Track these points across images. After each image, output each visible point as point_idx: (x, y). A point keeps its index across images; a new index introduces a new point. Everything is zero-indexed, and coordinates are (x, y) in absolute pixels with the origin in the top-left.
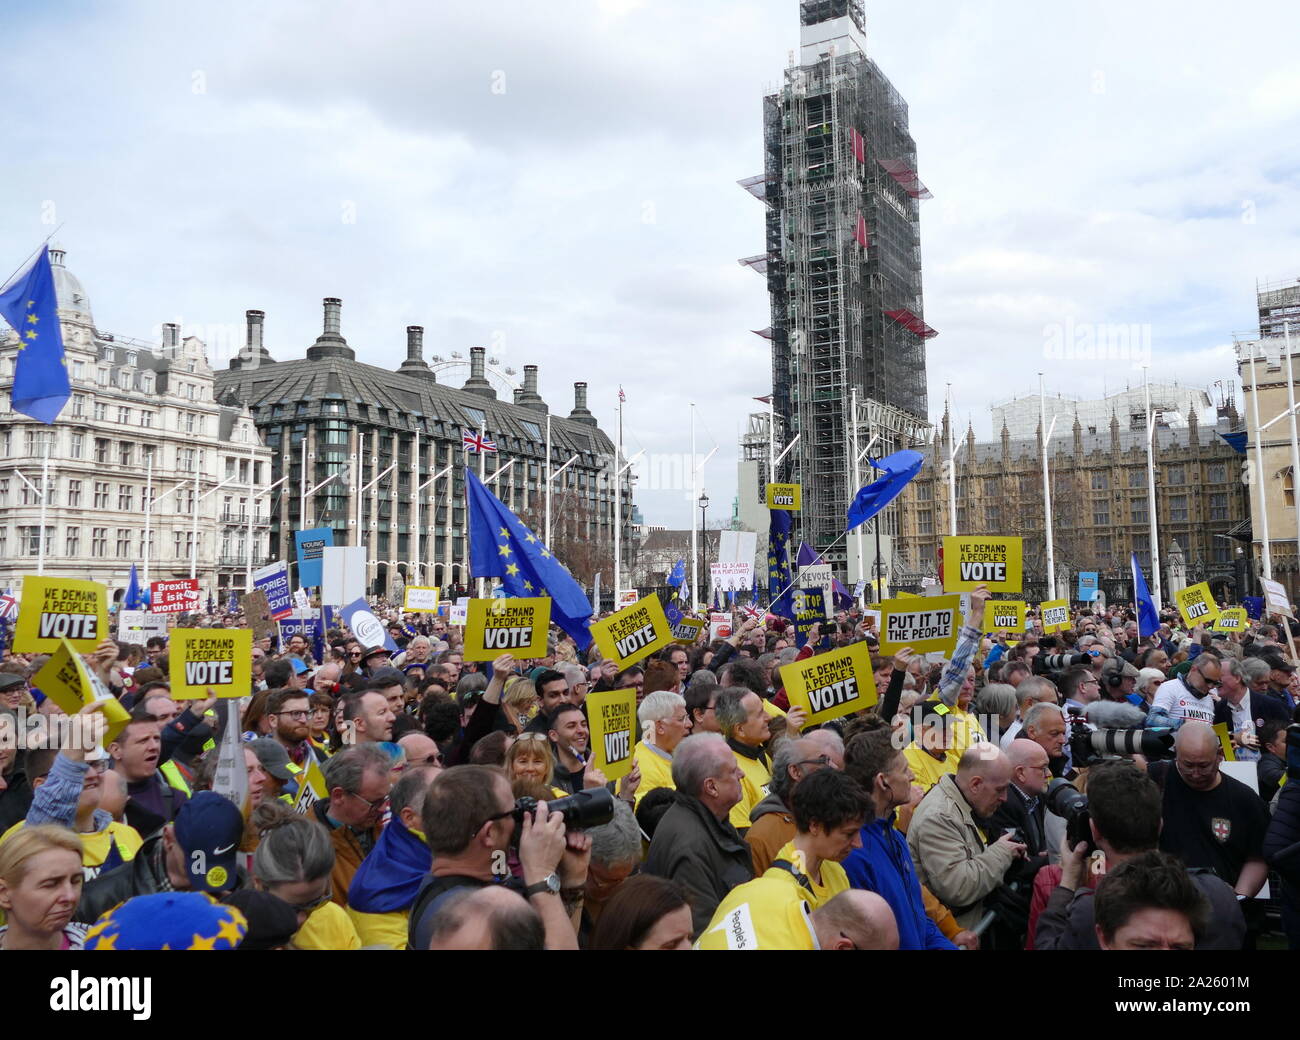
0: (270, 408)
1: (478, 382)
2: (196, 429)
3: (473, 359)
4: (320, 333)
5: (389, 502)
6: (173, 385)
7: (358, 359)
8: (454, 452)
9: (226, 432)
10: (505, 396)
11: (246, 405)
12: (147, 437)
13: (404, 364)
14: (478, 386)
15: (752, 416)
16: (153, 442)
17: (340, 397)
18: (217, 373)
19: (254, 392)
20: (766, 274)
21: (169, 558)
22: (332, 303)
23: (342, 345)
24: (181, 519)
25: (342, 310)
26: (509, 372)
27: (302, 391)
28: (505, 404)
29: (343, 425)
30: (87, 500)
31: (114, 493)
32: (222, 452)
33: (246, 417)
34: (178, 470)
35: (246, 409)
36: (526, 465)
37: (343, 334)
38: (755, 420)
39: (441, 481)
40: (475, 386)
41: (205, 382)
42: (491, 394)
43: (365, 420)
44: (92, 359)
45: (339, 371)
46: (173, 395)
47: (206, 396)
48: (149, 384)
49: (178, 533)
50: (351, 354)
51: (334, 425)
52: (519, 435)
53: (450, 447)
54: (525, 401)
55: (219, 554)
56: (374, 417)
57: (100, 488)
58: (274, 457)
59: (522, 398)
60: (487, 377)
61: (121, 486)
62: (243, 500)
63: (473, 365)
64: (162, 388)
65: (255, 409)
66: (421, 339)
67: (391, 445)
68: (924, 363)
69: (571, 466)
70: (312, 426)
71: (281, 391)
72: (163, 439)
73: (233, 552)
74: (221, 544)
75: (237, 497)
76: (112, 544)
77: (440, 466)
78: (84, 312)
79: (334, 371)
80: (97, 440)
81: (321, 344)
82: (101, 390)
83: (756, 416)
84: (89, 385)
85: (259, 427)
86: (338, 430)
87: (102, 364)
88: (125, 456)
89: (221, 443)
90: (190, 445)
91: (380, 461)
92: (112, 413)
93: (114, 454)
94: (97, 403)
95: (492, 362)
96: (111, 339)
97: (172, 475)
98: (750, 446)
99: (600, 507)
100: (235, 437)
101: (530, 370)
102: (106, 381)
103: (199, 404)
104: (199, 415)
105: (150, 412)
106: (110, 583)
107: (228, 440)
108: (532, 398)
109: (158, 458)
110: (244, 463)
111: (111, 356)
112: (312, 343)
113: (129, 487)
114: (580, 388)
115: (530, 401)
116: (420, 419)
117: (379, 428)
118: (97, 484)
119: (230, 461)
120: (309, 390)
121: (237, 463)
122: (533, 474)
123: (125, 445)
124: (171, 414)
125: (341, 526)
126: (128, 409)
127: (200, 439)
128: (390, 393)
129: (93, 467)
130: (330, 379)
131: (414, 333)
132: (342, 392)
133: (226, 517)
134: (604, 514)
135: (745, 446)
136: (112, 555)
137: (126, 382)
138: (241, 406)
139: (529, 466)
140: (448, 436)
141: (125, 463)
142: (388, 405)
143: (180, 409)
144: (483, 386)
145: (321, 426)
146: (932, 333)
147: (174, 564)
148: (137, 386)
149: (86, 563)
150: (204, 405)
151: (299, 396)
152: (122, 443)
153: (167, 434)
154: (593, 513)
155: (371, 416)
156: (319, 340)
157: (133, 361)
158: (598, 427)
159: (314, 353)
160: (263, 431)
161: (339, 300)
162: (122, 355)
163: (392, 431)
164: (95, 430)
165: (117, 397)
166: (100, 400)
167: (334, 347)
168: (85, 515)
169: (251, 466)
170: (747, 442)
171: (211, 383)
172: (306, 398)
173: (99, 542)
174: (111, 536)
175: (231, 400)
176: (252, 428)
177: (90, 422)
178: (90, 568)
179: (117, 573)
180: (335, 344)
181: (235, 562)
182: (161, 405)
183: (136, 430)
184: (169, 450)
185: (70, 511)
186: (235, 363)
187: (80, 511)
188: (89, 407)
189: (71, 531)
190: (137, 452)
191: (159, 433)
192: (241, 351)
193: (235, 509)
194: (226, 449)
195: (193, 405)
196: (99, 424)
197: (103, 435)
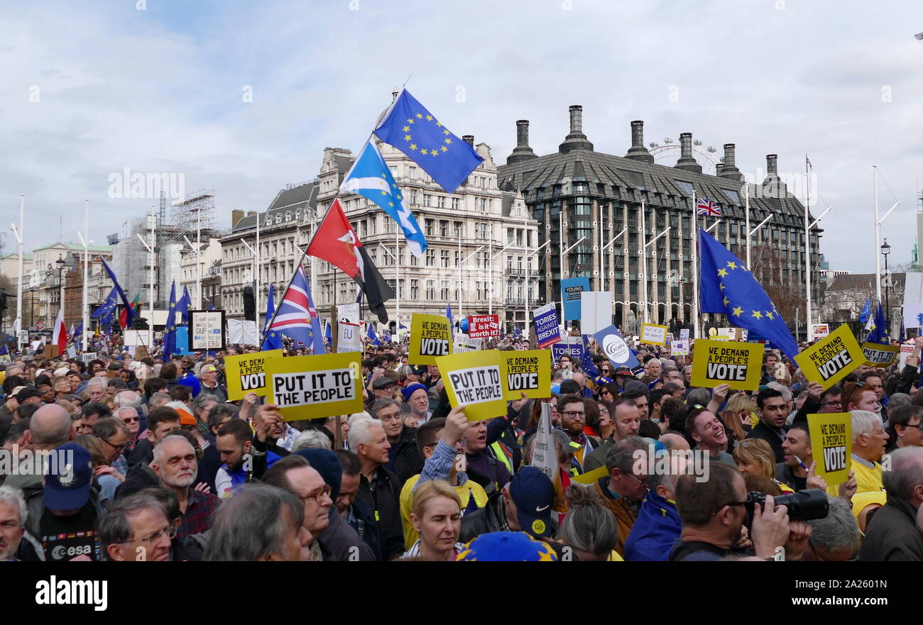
0: (535, 191)
1: (687, 160)
2: (487, 209)
3: (683, 142)
4: (568, 133)
5: (622, 257)
6: (471, 179)
7: (595, 150)
8: (670, 216)
9: (507, 211)
10: (709, 170)
11: (519, 190)
12: (456, 216)
13: (630, 151)
14: (688, 165)
16: (460, 220)
17: (584, 180)
18: (499, 168)
19: (524, 180)
21: (473, 301)
22: (575, 109)
23: (584, 140)
24: (480, 273)
25: (583, 113)
26: (711, 150)
27: (557, 177)
28: (709, 176)
29: (587, 201)
30: (422, 262)
31: (438, 256)
32: (505, 225)
33: (519, 199)
34: (477, 239)
35: (520, 193)
36: (728, 225)
37: (584, 132)
39: (661, 241)
40: (685, 164)
41: (491, 175)
42: (698, 169)
43: (602, 195)
45: (582, 160)
46: (471, 186)
47: (492, 186)
49: (479, 283)
50: (590, 147)
51: (580, 200)
52: (722, 201)
53: (667, 213)
54: (725, 173)
55: (505, 297)
56: (609, 193)
57: (430, 252)
58: (539, 227)
59: (723, 171)
60: (694, 156)
61: (442, 251)
62: (520, 258)
63: (682, 148)
64: (465, 181)
65: (525, 192)
66: (641, 131)
67: (622, 214)
69: (767, 224)
70: (565, 203)
71: (542, 178)
72: (466, 217)
73: (515, 296)
74: (506, 290)
75: (516, 256)
76: (437, 291)
77: (660, 228)
79: (578, 160)
80: (426, 220)
81: (569, 141)
82: (427, 186)
84: (420, 182)
85: (528, 205)
86: (584, 204)
88: (444, 230)
89: (503, 218)
90: (484, 221)
91: (614, 226)
92: (434, 201)
93: (437, 229)
94: (425, 195)
95: (697, 143)
97: (473, 242)
99: (791, 256)
100: (513, 213)
101: (729, 148)
103: (489, 191)
104: (489, 199)
105: (457, 199)
108: (731, 170)
109: (464, 231)
110: (520, 232)
112: (562, 140)
113: (447, 252)
114: (771, 159)
115: (730, 173)
116: (643, 192)
117: (613, 201)
118: (427, 250)
119: (510, 230)
120: (562, 176)
121: (515, 231)
122: (734, 231)
123: (443, 222)
124: (471, 199)
125: (588, 276)
126: (443, 197)
127: (490, 216)
128: (620, 174)
130: (576, 167)
131: (637, 126)
132: (585, 176)
133: (509, 270)
134: (795, 262)
136: (438, 298)
138: (516, 191)
139: (730, 225)
140: (665, 204)
142: (619, 183)
143: (476, 195)
144: (692, 164)
145: (571, 201)
147: (477, 304)
149: (423, 304)
150: (492, 192)
151: (555, 180)
152: (441, 221)
153: (469, 214)
154: (785, 261)
155: (606, 192)
156: (567, 138)
159: (564, 148)
160: (531, 208)
161: (580, 107)
163: (622, 202)
164: (425, 213)
165: (437, 190)
166: (427, 192)
167: (578, 142)
168: (421, 272)
169: (525, 234)
171: (496, 176)
172: (560, 182)
173: (429, 290)
174: (438, 285)
175: (509, 187)
176: (524, 206)
177: (421, 208)
178: (425, 307)
180: (579, 140)
181: (517, 303)
182: (464, 194)
183: (449, 212)
184: (470, 225)
185: (412, 269)
186: (511, 160)
187: (417, 269)
188: (420, 198)
189: (413, 283)
190: (451, 227)
191: (464, 213)
192: (514, 151)
193: (515, 265)
194: (507, 222)
195: (484, 192)
196: (427, 209)
197: (429, 217)
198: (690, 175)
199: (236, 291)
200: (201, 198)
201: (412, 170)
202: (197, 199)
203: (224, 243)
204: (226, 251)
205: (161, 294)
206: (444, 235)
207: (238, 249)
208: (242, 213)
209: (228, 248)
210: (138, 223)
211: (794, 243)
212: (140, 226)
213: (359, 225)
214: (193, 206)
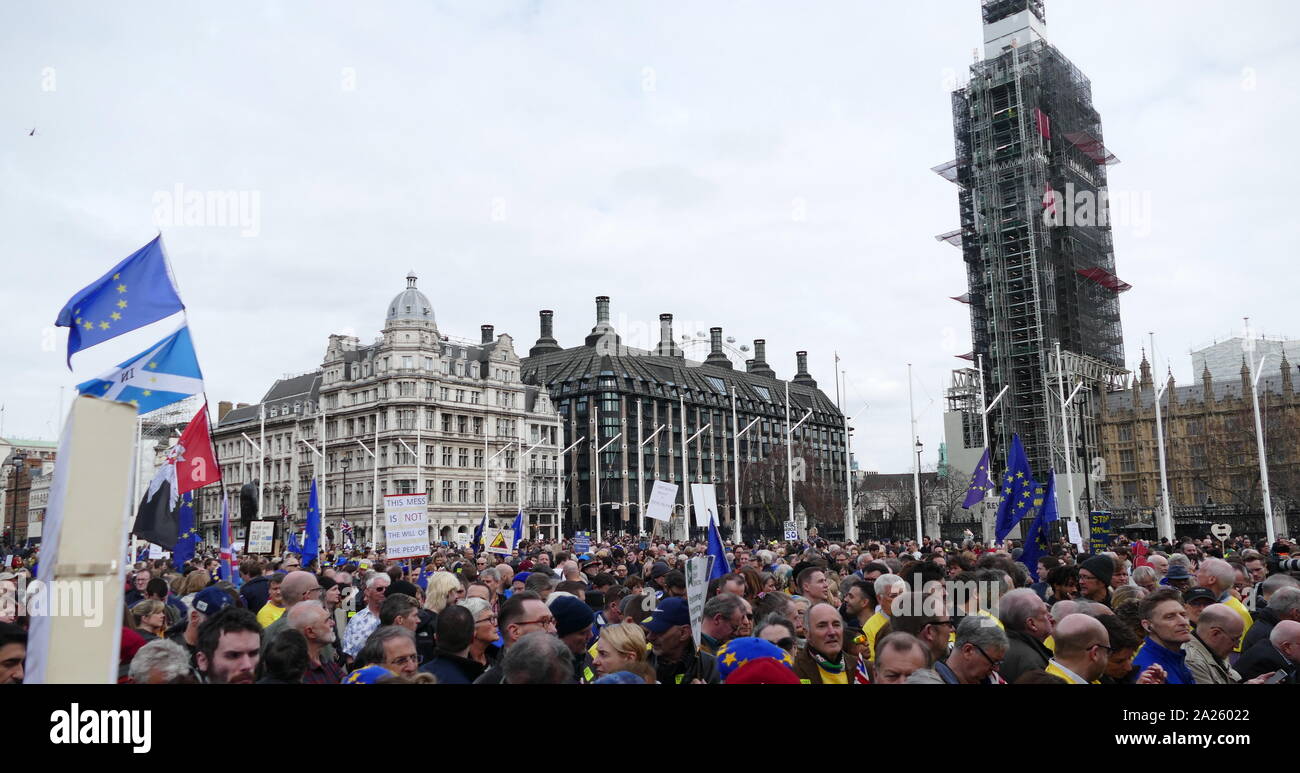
0: (560, 386)
1: (718, 356)
2: (510, 404)
3: (713, 337)
4: (594, 324)
5: (653, 455)
6: (492, 372)
8: (701, 413)
9: (530, 406)
10: (739, 366)
11: (544, 384)
12: (476, 411)
14: (718, 360)
15: (954, 371)
16: (481, 415)
17: (611, 374)
18: (521, 360)
19: (548, 373)
20: (961, 247)
21: (494, 503)
22: (602, 301)
24: (501, 472)
25: (610, 305)
27: (583, 371)
28: (740, 373)
29: (615, 396)
30: (438, 461)
31: (456, 455)
32: (528, 421)
33: (544, 394)
34: (498, 436)
35: (544, 387)
38: (957, 375)
40: (716, 359)
41: (514, 368)
42: (729, 365)
43: (631, 391)
44: (437, 355)
46: (492, 379)
47: (515, 380)
48: (476, 372)
49: (501, 483)
51: (608, 396)
52: (753, 398)
54: (756, 370)
55: (529, 498)
56: (638, 389)
57: (447, 450)
58: (565, 423)
59: (754, 367)
60: (724, 351)
61: (460, 449)
63: (712, 342)
65: (549, 386)
66: (670, 324)
68: (1118, 314)
70: (591, 398)
71: (568, 372)
72: (487, 412)
73: (540, 497)
74: (530, 491)
75: (540, 455)
76: (455, 492)
78: (430, 321)
80: (443, 415)
81: (594, 333)
82: (444, 378)
83: (958, 372)
84: (436, 374)
85: (553, 399)
86: (612, 400)
87: (444, 358)
88: (462, 426)
89: (527, 413)
90: (507, 416)
92: (452, 395)
93: (455, 425)
94: (442, 388)
96: (447, 340)
97: (494, 440)
98: (954, 398)
100: (536, 409)
101: (760, 344)
102: (448, 372)
103: (512, 385)
104: (511, 393)
105: (477, 393)
106: (455, 521)
107: (532, 411)
108: (762, 366)
109: (484, 427)
110: (544, 429)
111: (449, 352)
112: (589, 332)
113: (465, 449)
114: (801, 357)
115: (760, 369)
116: (673, 388)
117: (642, 396)
118: (444, 448)
119: (534, 427)
120: (588, 370)
121: (540, 428)
123: (461, 418)
124: (492, 393)
125: (616, 476)
126: (462, 391)
127: (512, 411)
128: (649, 369)
129: (441, 435)
130: (603, 361)
131: (665, 319)
132: (613, 370)
133: (533, 470)
134: (827, 461)
135: (950, 398)
136: (456, 500)
137: (460, 371)
138: (540, 385)
141: (446, 430)
142: (648, 378)
144: (721, 359)
145: (598, 397)
146: (1126, 287)
147: (499, 507)
148: (468, 374)
150: (514, 386)
151: (581, 375)
152: (459, 416)
153: (490, 408)
155: (635, 387)
156: (593, 330)
157: (464, 355)
158: (818, 388)
159: (590, 341)
160: (556, 403)
161: (607, 298)
162: (457, 350)
163: (652, 398)
164: (441, 407)
165: (455, 383)
166: (443, 385)
168: (437, 471)
169: (549, 430)
170: (951, 395)
171: (519, 368)
172: (587, 376)
173: (447, 492)
174: (455, 486)
175: (533, 381)
176: (549, 401)
177: (437, 402)
178: (442, 510)
179: (460, 514)
180: (606, 332)
181: (541, 505)
182: (484, 387)
183: (468, 406)
184: (491, 421)
185: (427, 468)
186: (533, 352)
187: (433, 469)
188: (437, 391)
189: (429, 483)
190: (470, 424)
191: (484, 408)
192: (538, 342)
193: (539, 464)
194: (531, 418)
195: (506, 386)
196: (444, 403)
197: (446, 412)
198: (721, 371)
201: (428, 360)
206: (462, 431)
207: (224, 445)
208: (230, 405)
211: (825, 442)
213: (368, 421)
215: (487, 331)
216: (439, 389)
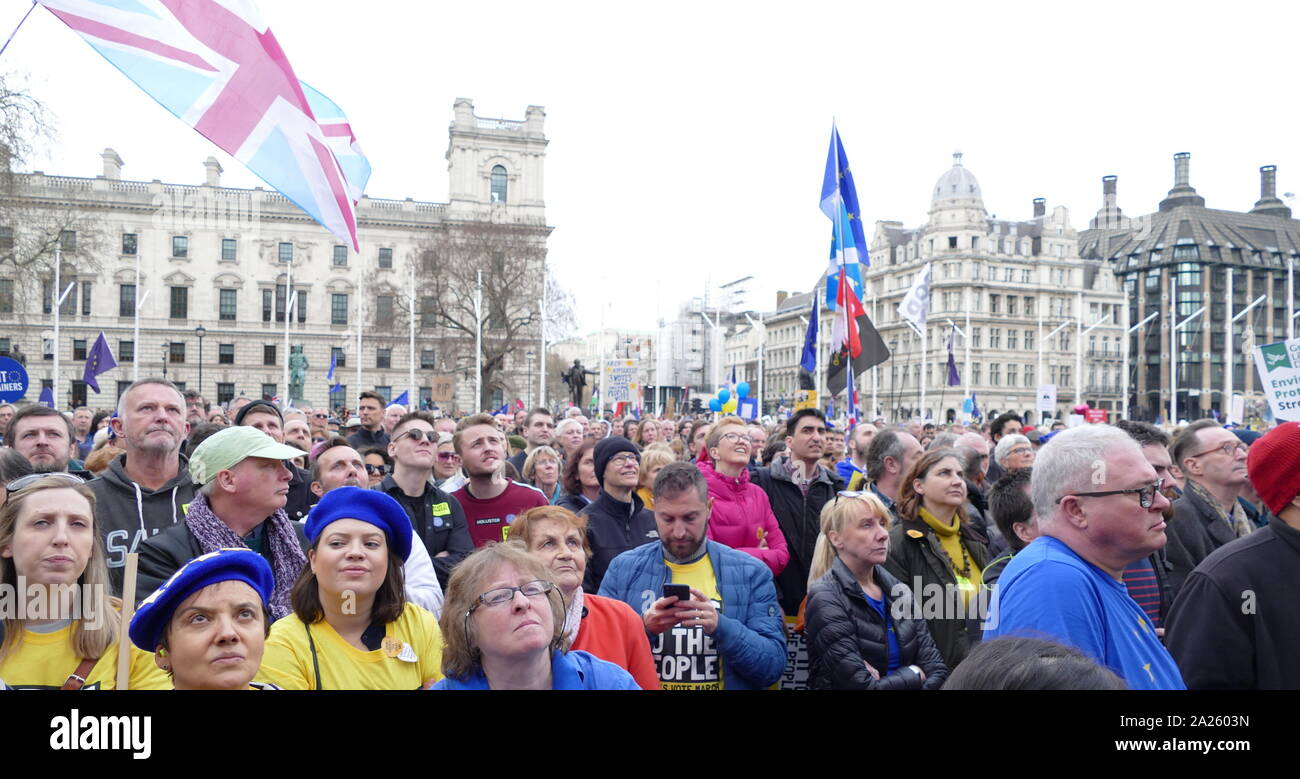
0: (1125, 259)
2: (1065, 282)
4: (1172, 186)
6: (1045, 246)
7: (1208, 205)
9: (1090, 282)
11: (1106, 258)
12: (1027, 290)
13: (1258, 204)
16: (1032, 294)
17: (1191, 241)
18: (1080, 234)
19: (1110, 246)
22: (1182, 158)
23: (1192, 194)
24: (1055, 355)
25: (1191, 161)
27: (1155, 240)
29: (1197, 267)
30: (985, 343)
31: (1004, 337)
32: (1086, 299)
33: (1106, 271)
34: (1052, 316)
35: (1106, 261)
37: (1192, 184)
41: (1070, 242)
43: (1218, 260)
44: (985, 233)
45: (1190, 218)
46: (1046, 255)
47: (1073, 256)
48: (1027, 248)
49: (1053, 367)
50: (1201, 201)
51: (1186, 267)
55: (1086, 383)
56: (1228, 258)
57: (994, 332)
58: (1131, 301)
61: (1009, 331)
62: (1105, 339)
64: (1036, 250)
65: (1112, 260)
66: (1275, 178)
67: (1245, 281)
70: (1165, 270)
71: (1136, 242)
72: (1039, 291)
73: (1099, 383)
74: (1087, 375)
75: (1100, 336)
76: (1004, 376)
78: (977, 198)
79: (1184, 218)
80: (991, 296)
81: (1172, 196)
82: (992, 256)
84: (984, 254)
85: (1117, 275)
86: (1191, 272)
87: (992, 236)
88: (1011, 307)
89: (1086, 291)
90: (1065, 295)
92: (1001, 274)
93: (1003, 306)
94: (990, 267)
96: (994, 216)
97: (1047, 320)
100: (1096, 285)
102: (996, 249)
103: (1068, 260)
104: (1067, 269)
105: (1028, 271)
106: (1004, 405)
107: (1091, 288)
109: (1036, 307)
110: (1106, 307)
111: (997, 229)
112: (1164, 196)
113: (1015, 331)
116: (1276, 254)
117: (1232, 266)
118: (992, 330)
119: (1094, 305)
120: (1161, 238)
121: (1100, 307)
123: (1010, 297)
124: (1045, 270)
125: (1195, 358)
126: (1012, 270)
127: (1069, 289)
128: (1243, 233)
129: (988, 316)
130: (1181, 227)
131: (1268, 172)
132: (1194, 237)
133: (1091, 353)
136: (1004, 384)
137: (1009, 248)
138: (1101, 259)
141: (994, 311)
142: (1241, 244)
143: (1052, 266)
145: (1174, 270)
148: (1018, 251)
149: (986, 390)
150: (1071, 261)
151: (1152, 245)
152: (1008, 296)
153: (1042, 287)
155: (1223, 256)
156: (1170, 193)
157: (1014, 231)
159: (1166, 206)
160: (1120, 278)
161: (1188, 153)
162: (1006, 227)
163: (1246, 268)
164: (989, 287)
165: (1004, 261)
166: (991, 264)
167: (1185, 197)
168: (984, 354)
169: (1111, 309)
171: (1076, 242)
172: (1160, 246)
173: (995, 376)
174: (1003, 369)
175: (1093, 255)
176: (1111, 276)
177: (985, 282)
178: (989, 394)
179: (1009, 398)
180: (1186, 194)
181: (1100, 391)
182: (1036, 265)
183: (1018, 286)
184: (1044, 301)
185: (974, 351)
186: (1094, 223)
187: (980, 351)
188: (984, 270)
189: (975, 366)
190: (1020, 304)
191: (1035, 287)
192: (1100, 212)
193: (1099, 346)
194: (1090, 296)
195: (1062, 261)
196: (992, 283)
197: (995, 292)
199: (780, 374)
200: (744, 280)
201: (974, 241)
202: (740, 281)
203: (768, 325)
204: (770, 334)
205: (706, 378)
206: (1011, 312)
207: (782, 331)
208: (786, 294)
209: (773, 330)
210: (684, 306)
212: (687, 309)
214: (737, 287)
215: (1039, 207)
216: (987, 269)
